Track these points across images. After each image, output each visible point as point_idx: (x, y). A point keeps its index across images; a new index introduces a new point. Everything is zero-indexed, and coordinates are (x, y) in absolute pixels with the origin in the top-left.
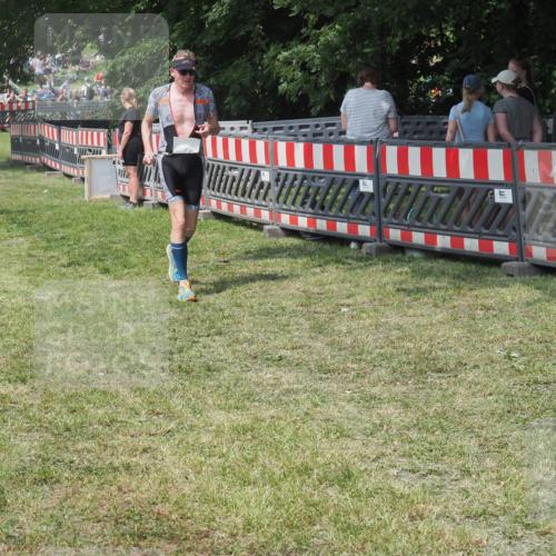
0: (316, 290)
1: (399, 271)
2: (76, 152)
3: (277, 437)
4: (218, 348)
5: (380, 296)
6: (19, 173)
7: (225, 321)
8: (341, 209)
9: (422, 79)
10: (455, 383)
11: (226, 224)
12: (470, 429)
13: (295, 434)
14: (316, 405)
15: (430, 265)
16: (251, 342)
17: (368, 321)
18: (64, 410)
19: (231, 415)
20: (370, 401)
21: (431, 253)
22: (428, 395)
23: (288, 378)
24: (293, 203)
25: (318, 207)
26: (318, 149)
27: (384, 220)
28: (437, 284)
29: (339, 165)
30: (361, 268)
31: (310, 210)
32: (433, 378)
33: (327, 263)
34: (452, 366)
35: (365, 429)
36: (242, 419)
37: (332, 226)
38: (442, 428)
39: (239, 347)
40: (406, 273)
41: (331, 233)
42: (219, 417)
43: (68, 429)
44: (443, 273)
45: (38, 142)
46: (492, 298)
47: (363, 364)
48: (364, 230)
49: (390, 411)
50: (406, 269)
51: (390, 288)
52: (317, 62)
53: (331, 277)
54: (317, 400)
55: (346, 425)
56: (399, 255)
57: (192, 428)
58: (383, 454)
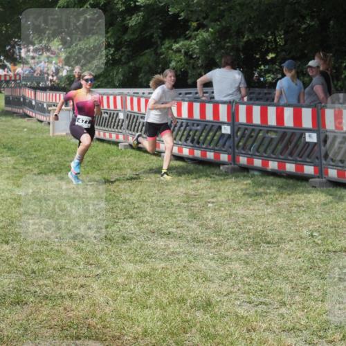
0: (193, 193)
1: (245, 182)
2: (45, 106)
3: (166, 280)
4: (130, 226)
5: (233, 197)
6: (9, 118)
7: (135, 210)
8: (210, 144)
9: (262, 67)
10: (278, 251)
11: (138, 152)
12: (286, 278)
13: (177, 278)
14: (190, 262)
15: (264, 179)
16: (151, 223)
17: (225, 212)
18: (32, 261)
19: (137, 266)
20: (225, 260)
21: (265, 172)
22: (261, 257)
23: (173, 245)
24: (180, 140)
25: (195, 142)
26: (197, 106)
27: (237, 151)
28: (268, 191)
29: (209, 116)
30: (221, 180)
31: (191, 144)
32: (264, 247)
33: (200, 177)
34: (276, 240)
35: (221, 276)
36: (143, 268)
37: (204, 154)
38: (269, 277)
39: (143, 226)
40: (250, 184)
41: (203, 158)
42: (130, 267)
43: (34, 272)
44: (273, 185)
45: (22, 100)
46: (302, 200)
47: (221, 238)
48: (224, 157)
49: (237, 266)
50: (249, 181)
51: (239, 193)
52: (197, 51)
53: (202, 185)
54: (191, 258)
55: (209, 274)
56: (246, 173)
57: (112, 273)
58: (231, 292)
